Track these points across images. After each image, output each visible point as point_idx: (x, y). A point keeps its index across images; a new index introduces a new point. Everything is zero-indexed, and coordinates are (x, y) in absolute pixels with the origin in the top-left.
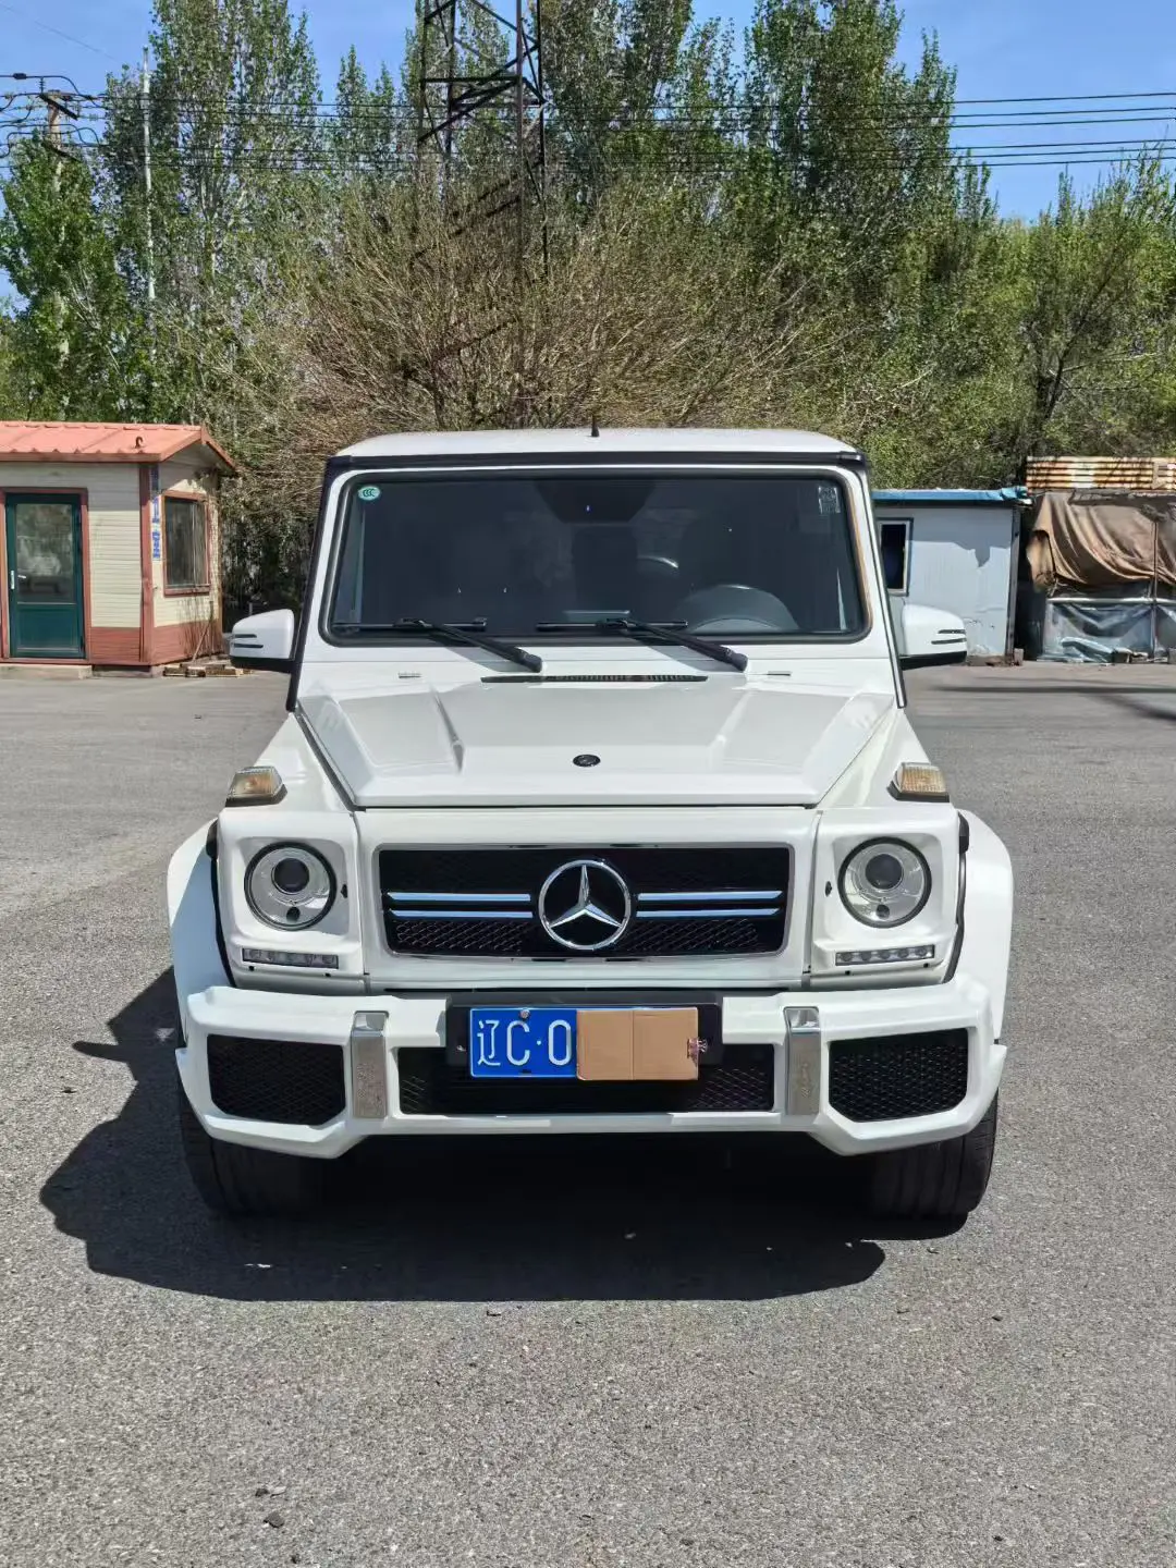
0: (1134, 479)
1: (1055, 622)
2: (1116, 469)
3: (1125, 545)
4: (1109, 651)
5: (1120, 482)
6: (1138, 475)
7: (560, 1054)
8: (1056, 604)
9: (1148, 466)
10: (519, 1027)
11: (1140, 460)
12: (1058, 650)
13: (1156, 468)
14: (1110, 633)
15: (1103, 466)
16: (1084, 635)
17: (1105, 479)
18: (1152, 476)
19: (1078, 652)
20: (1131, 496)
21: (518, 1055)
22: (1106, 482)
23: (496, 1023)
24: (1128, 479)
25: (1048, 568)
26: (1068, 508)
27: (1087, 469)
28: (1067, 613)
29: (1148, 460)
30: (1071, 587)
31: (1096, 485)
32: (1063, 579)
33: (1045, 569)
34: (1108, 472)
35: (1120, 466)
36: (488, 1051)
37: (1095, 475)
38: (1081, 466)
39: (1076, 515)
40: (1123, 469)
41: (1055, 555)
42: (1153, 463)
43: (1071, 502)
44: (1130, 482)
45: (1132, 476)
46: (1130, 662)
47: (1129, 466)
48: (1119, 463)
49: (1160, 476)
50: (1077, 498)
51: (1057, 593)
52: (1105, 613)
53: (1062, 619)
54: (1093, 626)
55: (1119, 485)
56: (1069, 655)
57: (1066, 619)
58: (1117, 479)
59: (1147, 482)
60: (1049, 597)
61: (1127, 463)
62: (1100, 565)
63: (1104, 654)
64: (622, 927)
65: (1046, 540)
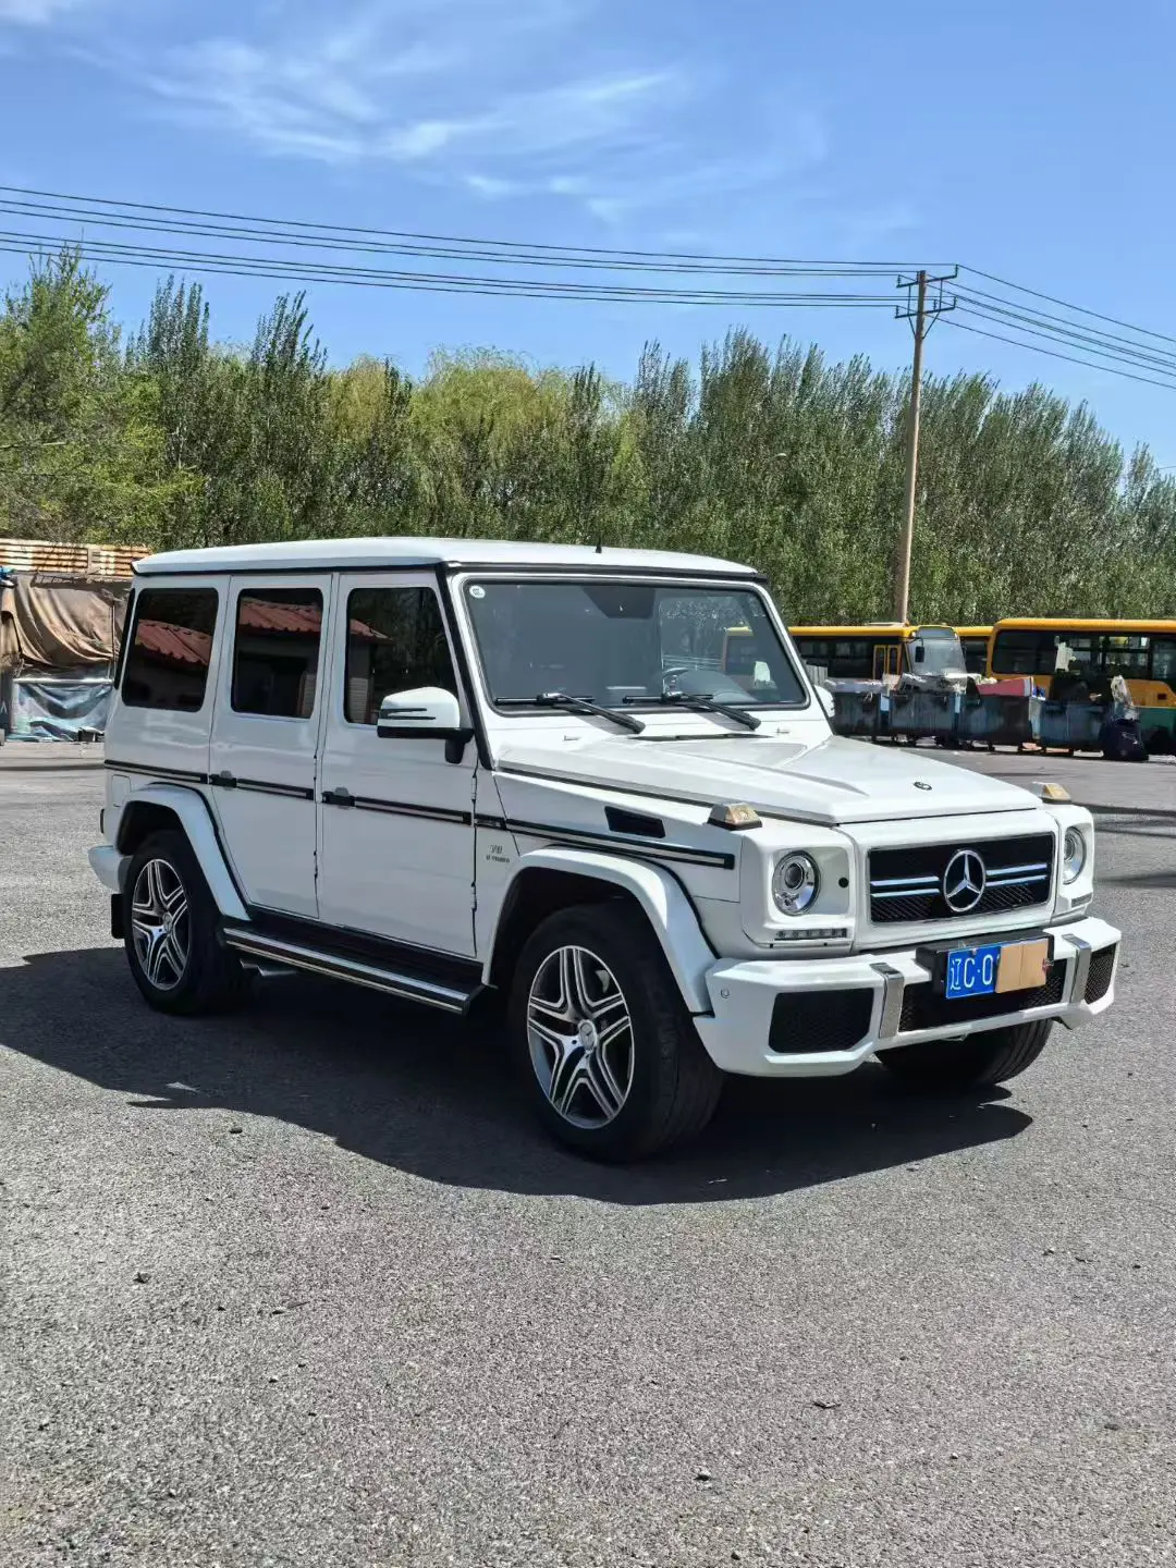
0: (70, 563)
1: (22, 703)
2: (52, 553)
3: (85, 627)
4: (76, 731)
5: (56, 566)
6: (74, 560)
7: (987, 979)
8: (23, 685)
9: (83, 552)
10: (970, 962)
11: (75, 545)
12: (25, 730)
13: (90, 554)
14: (74, 713)
15: (40, 549)
16: (48, 714)
17: (42, 562)
18: (86, 561)
19: (44, 731)
20: (89, 581)
21: (969, 982)
22: (44, 565)
23: (960, 960)
24: (65, 563)
25: (13, 648)
26: (31, 590)
27: (26, 552)
28: (32, 693)
29: (81, 546)
30: (36, 667)
31: (35, 568)
32: (28, 660)
33: (10, 650)
34: (45, 556)
35: (56, 550)
36: (955, 980)
37: (34, 558)
38: (19, 548)
39: (38, 597)
40: (58, 554)
41: (21, 638)
42: (86, 549)
43: (33, 584)
44: (66, 566)
45: (69, 560)
46: (96, 741)
47: (64, 551)
48: (55, 547)
49: (94, 562)
50: (38, 580)
51: (24, 673)
52: (68, 693)
53: (28, 700)
54: (56, 705)
55: (56, 569)
56: (38, 734)
57: (33, 699)
58: (54, 563)
59: (82, 567)
60: (15, 677)
61: (62, 547)
62: (64, 646)
63: (72, 735)
64: (980, 893)
65: (11, 621)
